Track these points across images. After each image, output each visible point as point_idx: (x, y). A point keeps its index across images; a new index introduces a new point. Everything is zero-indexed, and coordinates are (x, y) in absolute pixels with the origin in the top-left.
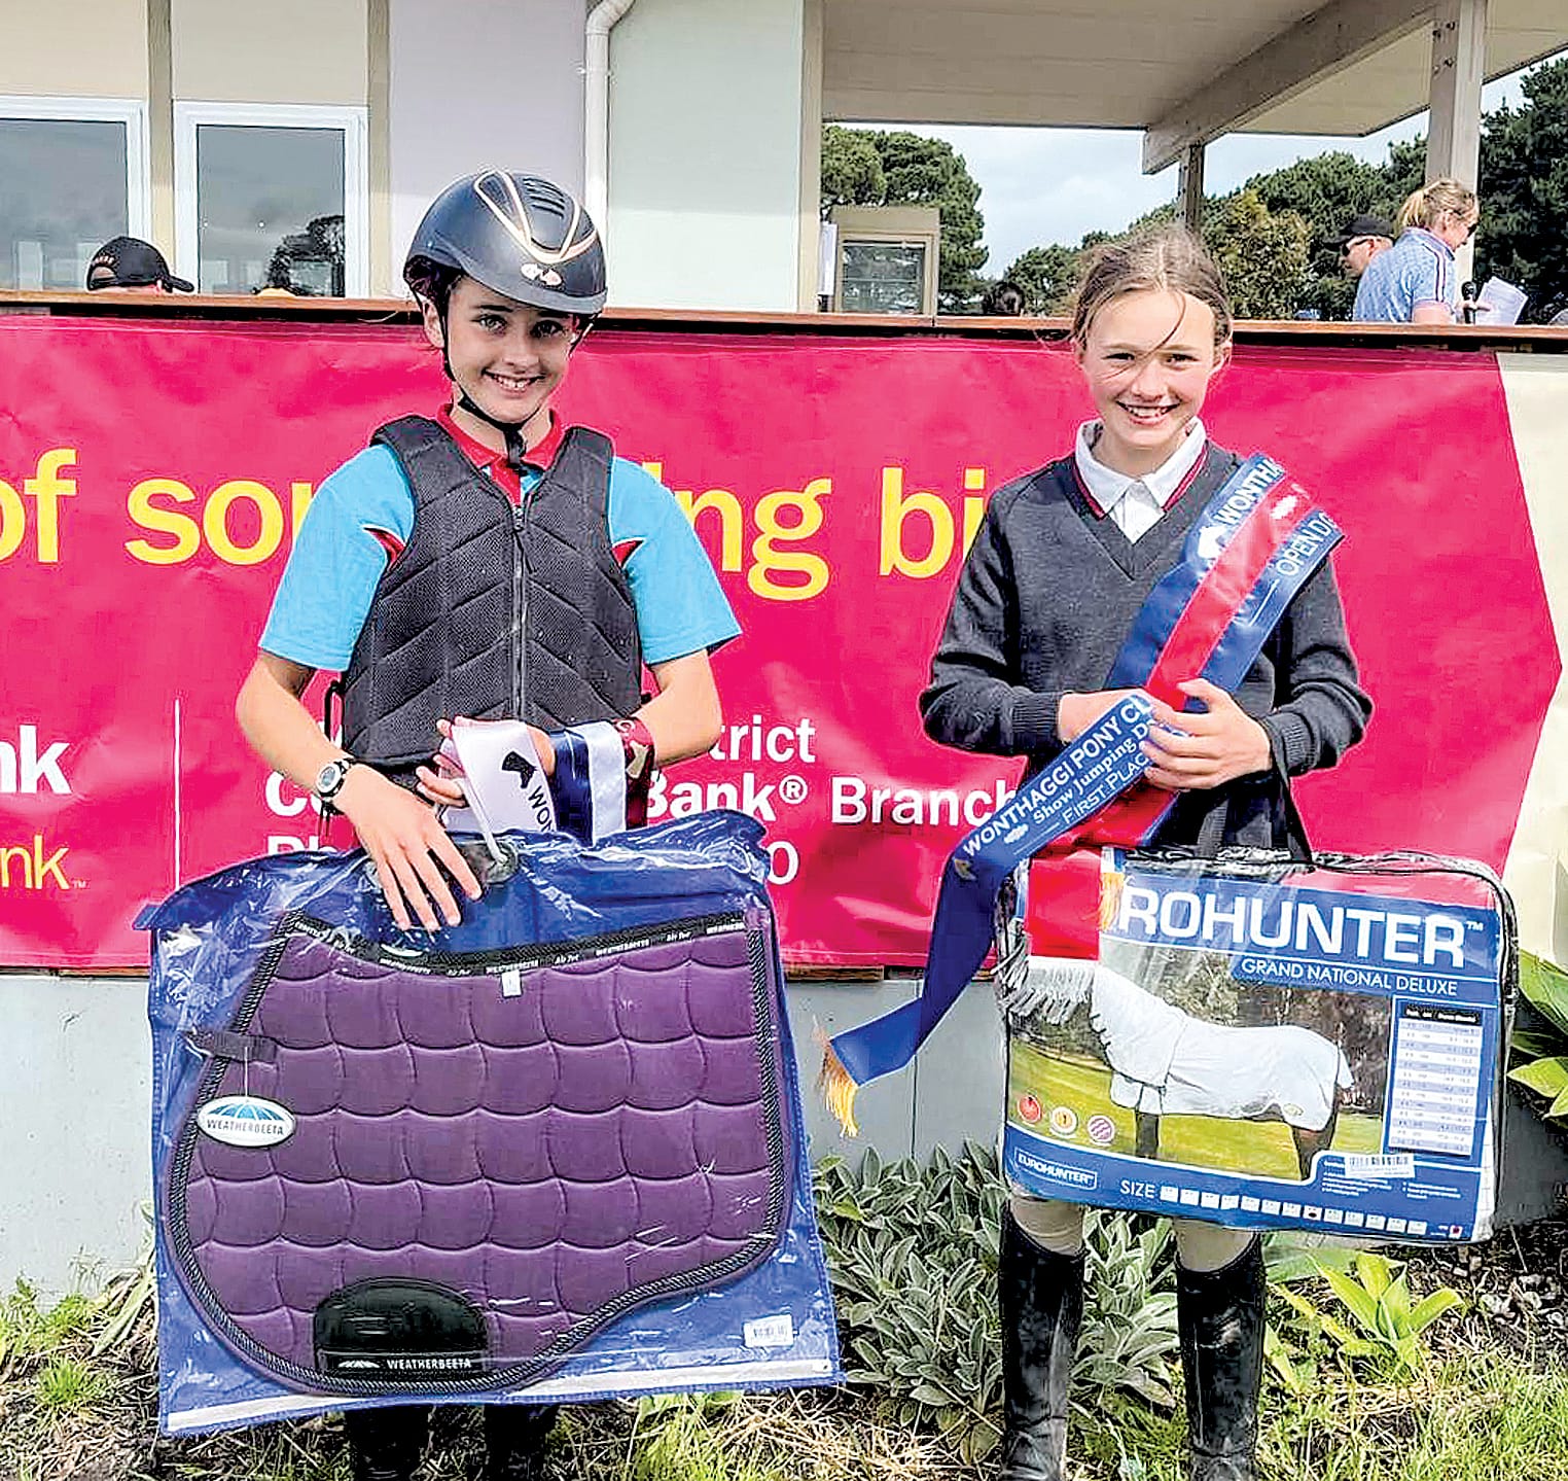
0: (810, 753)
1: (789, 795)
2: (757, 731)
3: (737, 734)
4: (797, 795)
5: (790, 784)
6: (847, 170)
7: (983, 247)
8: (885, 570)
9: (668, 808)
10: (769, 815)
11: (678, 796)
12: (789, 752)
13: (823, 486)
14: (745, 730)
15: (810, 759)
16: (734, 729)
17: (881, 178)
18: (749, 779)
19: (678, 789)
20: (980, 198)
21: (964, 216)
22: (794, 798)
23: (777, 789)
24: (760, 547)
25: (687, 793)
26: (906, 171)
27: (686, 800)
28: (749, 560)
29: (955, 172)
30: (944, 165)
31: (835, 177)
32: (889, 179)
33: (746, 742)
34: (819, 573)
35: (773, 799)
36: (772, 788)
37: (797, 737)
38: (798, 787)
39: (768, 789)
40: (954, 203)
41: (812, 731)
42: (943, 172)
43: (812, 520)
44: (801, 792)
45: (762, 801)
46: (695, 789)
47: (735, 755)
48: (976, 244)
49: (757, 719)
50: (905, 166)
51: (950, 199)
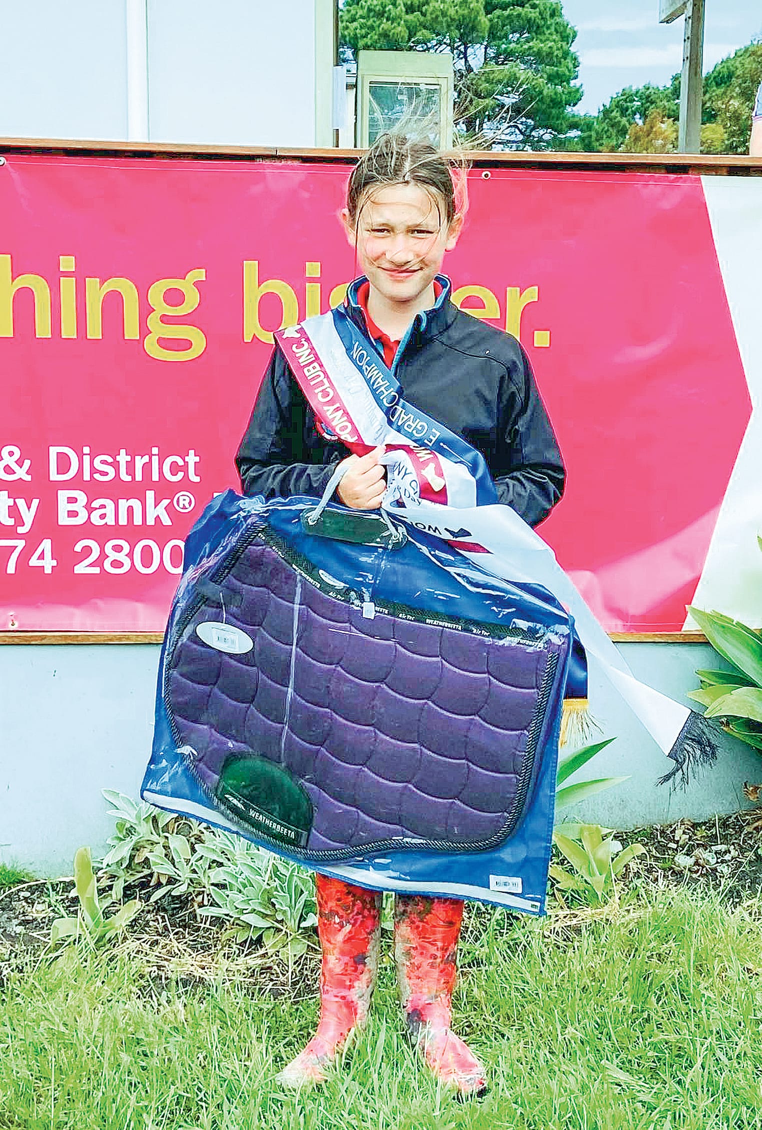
0: (196, 475)
1: (181, 506)
2: (155, 460)
3: (140, 462)
4: (187, 506)
5: (181, 498)
6: (452, 12)
7: (578, 85)
8: (248, 339)
9: (89, 517)
10: (167, 521)
11: (96, 509)
12: (181, 475)
13: (200, 274)
14: (146, 459)
15: (197, 479)
16: (138, 458)
17: (484, 21)
18: (150, 495)
19: (95, 504)
20: (576, 40)
21: (560, 56)
22: (184, 508)
23: (172, 501)
24: (153, 321)
25: (103, 506)
26: (506, 13)
27: (102, 511)
28: (144, 331)
29: (553, 15)
30: (542, 8)
31: (440, 19)
32: (491, 20)
33: (147, 467)
34: (199, 341)
35: (169, 509)
36: (168, 501)
37: (186, 463)
38: (188, 500)
39: (166, 502)
40: (551, 44)
41: (197, 459)
42: (540, 13)
43: (192, 300)
44: (190, 503)
45: (161, 511)
46: (110, 504)
47: (139, 477)
48: (572, 83)
49: (155, 450)
50: (505, 9)
51: (548, 39)
